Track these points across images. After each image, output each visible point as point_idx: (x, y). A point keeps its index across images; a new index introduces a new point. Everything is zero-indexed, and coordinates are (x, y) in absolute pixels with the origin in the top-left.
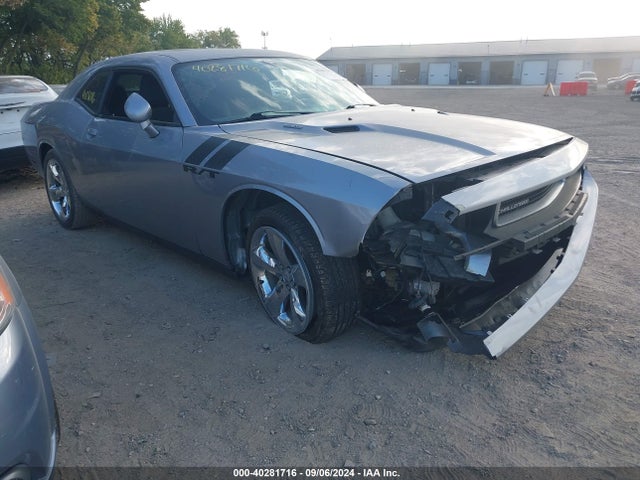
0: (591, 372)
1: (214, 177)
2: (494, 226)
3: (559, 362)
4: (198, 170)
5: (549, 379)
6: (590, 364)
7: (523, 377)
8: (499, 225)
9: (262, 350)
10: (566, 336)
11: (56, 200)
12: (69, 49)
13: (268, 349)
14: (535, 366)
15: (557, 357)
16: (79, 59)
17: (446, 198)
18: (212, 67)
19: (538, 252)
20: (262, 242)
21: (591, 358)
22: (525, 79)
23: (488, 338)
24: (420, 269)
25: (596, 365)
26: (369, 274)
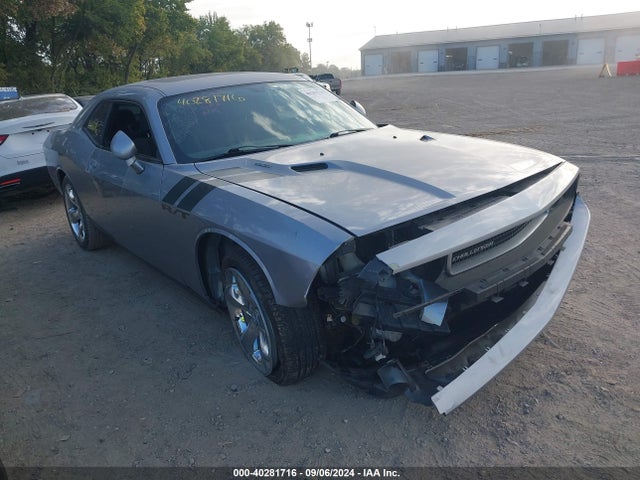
0: (555, 426)
1: (184, 217)
2: (448, 275)
3: (526, 413)
4: (173, 210)
5: (508, 434)
6: (558, 417)
7: (483, 431)
8: (452, 273)
9: (229, 393)
10: (541, 382)
11: (75, 223)
12: (119, 52)
13: (236, 390)
14: (498, 418)
15: (525, 407)
16: (130, 62)
17: (381, 256)
18: (197, 100)
19: (497, 300)
20: (234, 281)
21: (561, 409)
22: (581, 58)
23: (437, 395)
24: (373, 318)
25: (564, 418)
26: (329, 319)
